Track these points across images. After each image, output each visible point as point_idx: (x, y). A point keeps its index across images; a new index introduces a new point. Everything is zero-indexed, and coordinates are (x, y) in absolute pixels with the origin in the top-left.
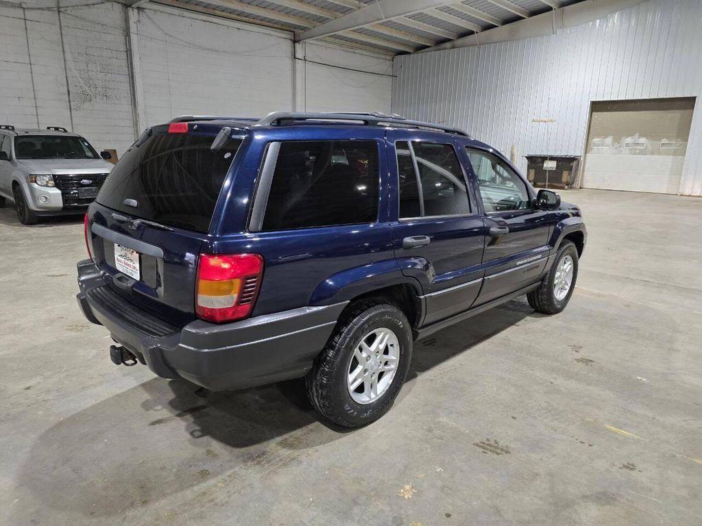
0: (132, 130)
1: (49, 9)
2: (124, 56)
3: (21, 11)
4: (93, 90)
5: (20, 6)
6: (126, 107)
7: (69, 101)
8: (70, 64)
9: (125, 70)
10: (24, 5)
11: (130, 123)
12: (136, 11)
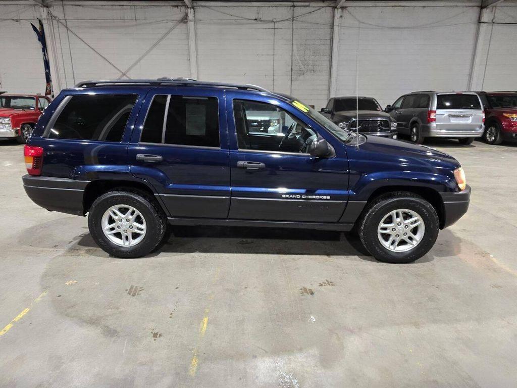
0: (326, 92)
1: (288, 20)
2: (328, 42)
3: (273, 24)
4: (306, 67)
5: (273, 21)
6: (325, 77)
7: (291, 76)
8: (295, 52)
9: (328, 52)
10: (274, 21)
11: (325, 87)
12: (340, 10)
